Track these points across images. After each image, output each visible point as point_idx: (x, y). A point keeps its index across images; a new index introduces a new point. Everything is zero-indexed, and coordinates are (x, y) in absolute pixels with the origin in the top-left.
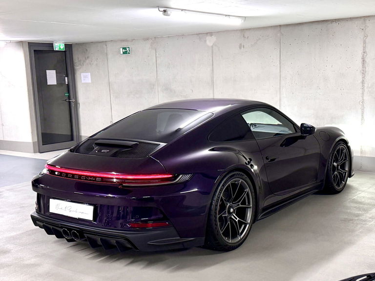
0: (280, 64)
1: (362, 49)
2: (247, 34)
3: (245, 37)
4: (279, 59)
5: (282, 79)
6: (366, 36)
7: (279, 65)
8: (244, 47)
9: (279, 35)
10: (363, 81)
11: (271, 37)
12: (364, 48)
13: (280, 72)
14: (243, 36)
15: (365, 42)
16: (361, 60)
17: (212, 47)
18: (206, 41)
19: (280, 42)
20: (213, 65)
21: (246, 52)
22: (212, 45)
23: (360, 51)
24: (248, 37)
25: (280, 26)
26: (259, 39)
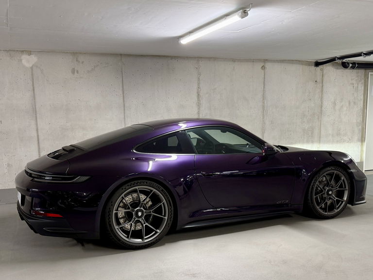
0: (123, 93)
1: (197, 85)
2: (81, 58)
3: (79, 62)
4: (121, 89)
5: (125, 108)
6: (199, 74)
7: (122, 95)
8: (78, 73)
9: (120, 64)
10: (199, 111)
11: (111, 65)
12: (199, 84)
13: (124, 101)
14: (77, 61)
15: (199, 79)
16: (197, 94)
17: (32, 68)
18: (21, 60)
19: (122, 72)
20: (34, 90)
21: (81, 77)
22: (31, 66)
23: (196, 86)
24: (83, 62)
25: (121, 55)
26: (98, 66)
